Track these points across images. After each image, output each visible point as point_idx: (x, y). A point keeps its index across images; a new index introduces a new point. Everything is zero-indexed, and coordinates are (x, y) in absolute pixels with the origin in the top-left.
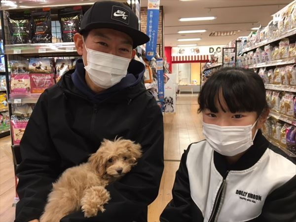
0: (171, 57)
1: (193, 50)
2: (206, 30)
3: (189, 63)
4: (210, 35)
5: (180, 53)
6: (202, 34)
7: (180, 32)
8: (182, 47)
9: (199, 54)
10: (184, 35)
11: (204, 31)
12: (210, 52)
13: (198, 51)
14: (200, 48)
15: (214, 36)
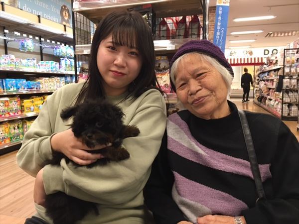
2: (263, 30)
3: (241, 66)
4: (266, 36)
6: (257, 35)
7: (233, 33)
8: (233, 49)
9: (253, 57)
10: (237, 36)
12: (265, 54)
13: (251, 53)
15: (270, 37)
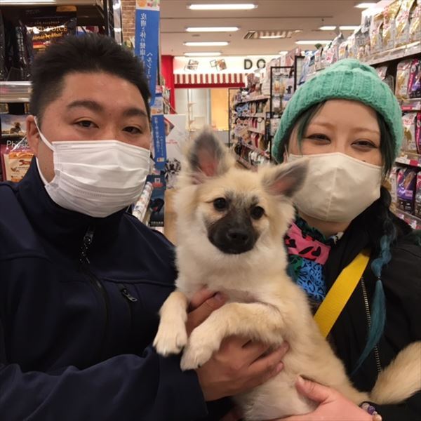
0: (174, 75)
1: (213, 64)
2: (238, 27)
3: (207, 89)
4: (246, 37)
5: (189, 68)
6: (230, 34)
7: (189, 30)
8: (193, 57)
9: (226, 72)
10: (197, 36)
11: (235, 29)
12: (246, 68)
13: (223, 65)
14: (227, 60)
15: (253, 38)
